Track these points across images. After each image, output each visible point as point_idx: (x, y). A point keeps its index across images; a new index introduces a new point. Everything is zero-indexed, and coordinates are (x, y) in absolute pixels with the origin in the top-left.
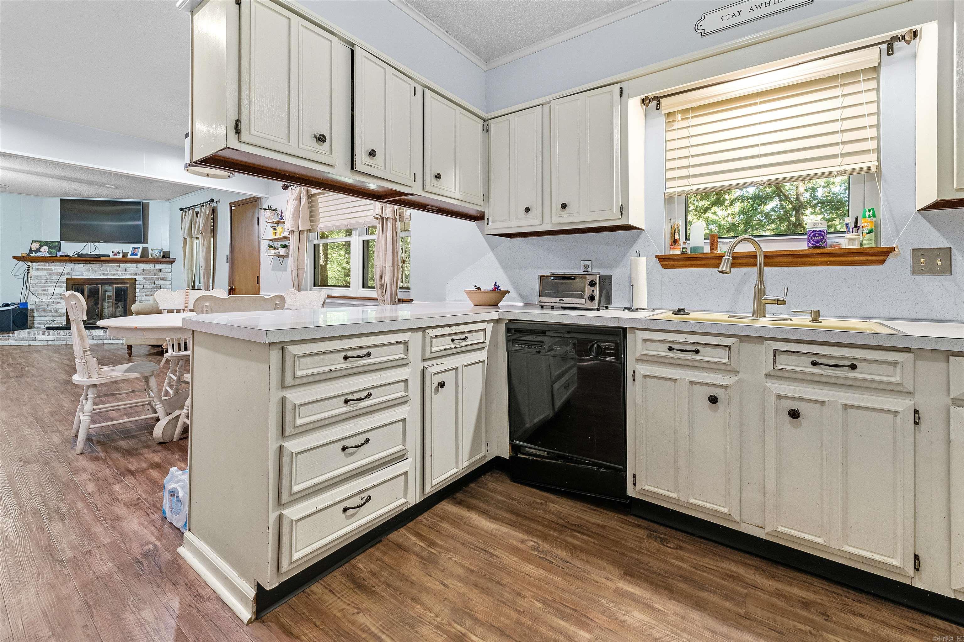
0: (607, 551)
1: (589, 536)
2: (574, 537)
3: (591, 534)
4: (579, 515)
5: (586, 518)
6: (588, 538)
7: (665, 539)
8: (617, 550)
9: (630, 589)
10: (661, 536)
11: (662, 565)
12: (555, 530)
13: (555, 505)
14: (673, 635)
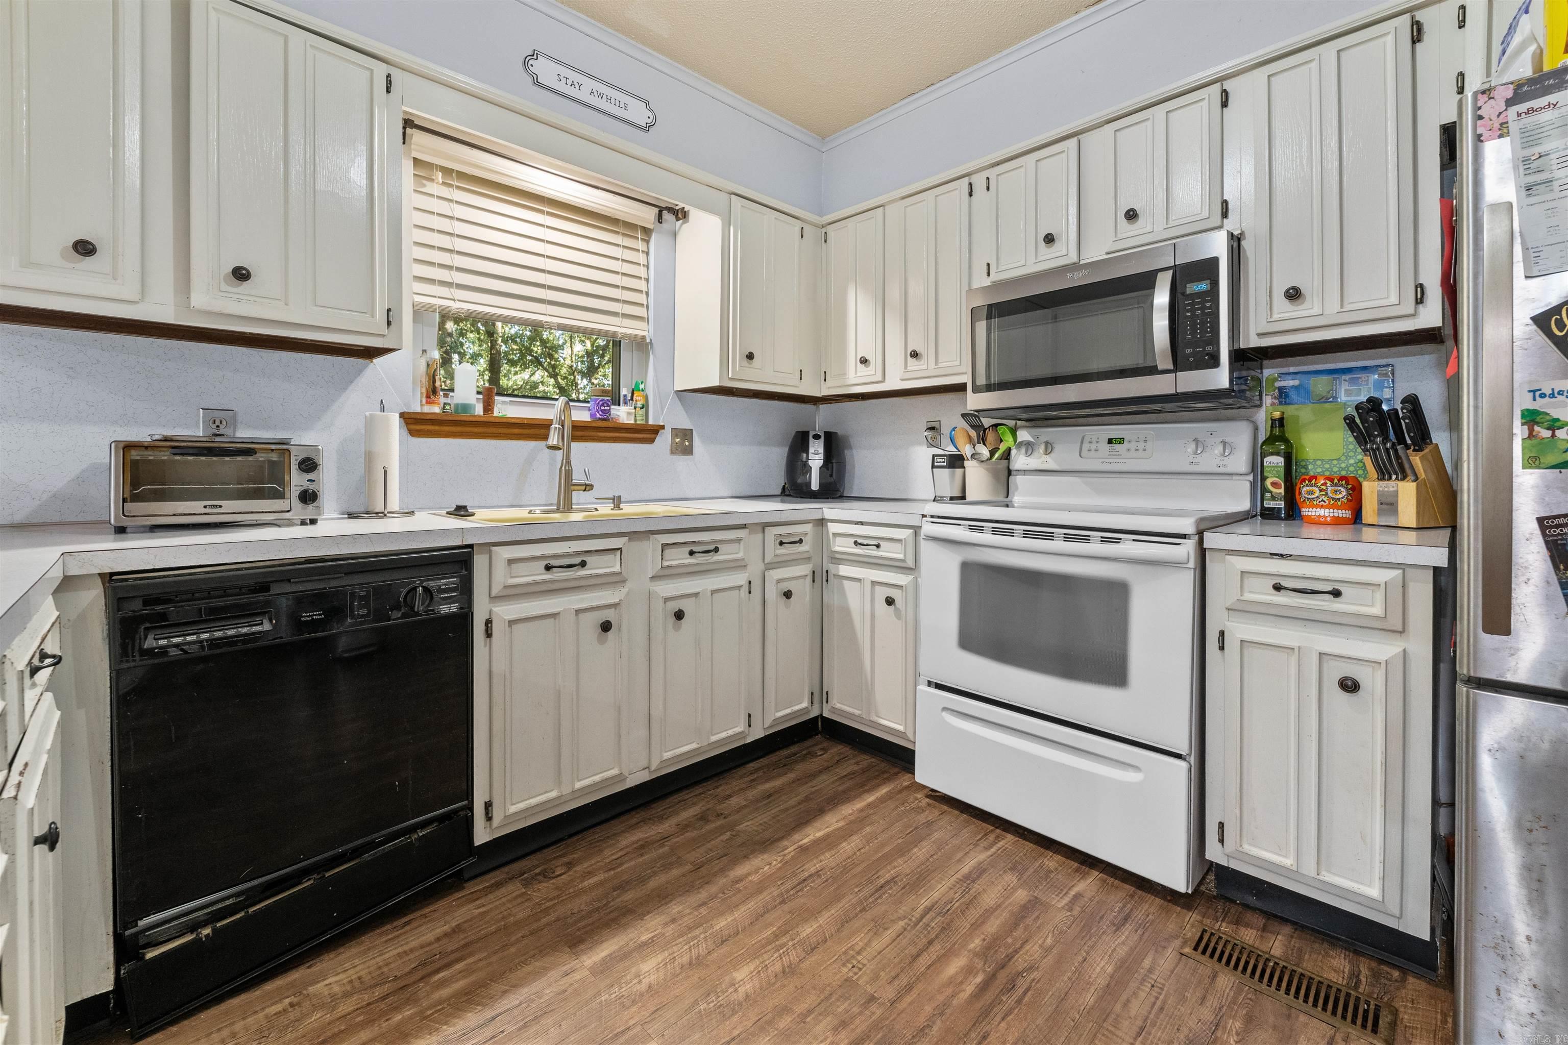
0: (513, 950)
1: (458, 960)
2: (443, 983)
3: (457, 955)
4: (395, 952)
5: (413, 944)
6: (465, 962)
7: (545, 870)
8: (521, 935)
9: (603, 954)
10: (537, 871)
11: (585, 898)
12: (396, 1009)
13: (327, 982)
14: (692, 944)
